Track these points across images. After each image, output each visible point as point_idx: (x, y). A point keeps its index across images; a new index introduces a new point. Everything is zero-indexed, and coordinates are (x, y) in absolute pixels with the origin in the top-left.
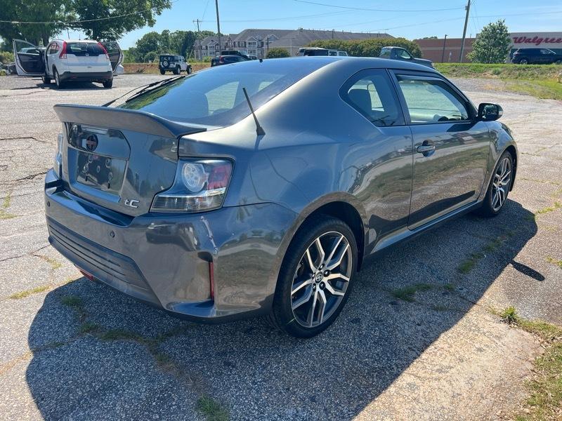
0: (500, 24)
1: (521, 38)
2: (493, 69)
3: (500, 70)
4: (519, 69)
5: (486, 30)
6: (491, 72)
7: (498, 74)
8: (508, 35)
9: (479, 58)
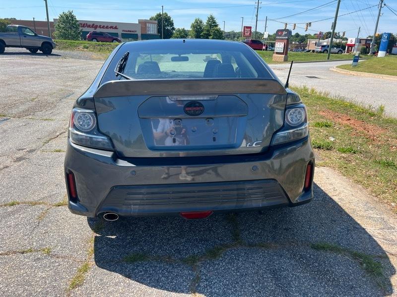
0: (70, 13)
1: (84, 24)
2: (83, 45)
3: (87, 45)
4: (99, 45)
5: (62, 17)
6: (82, 47)
7: (87, 48)
8: (78, 21)
9: (62, 36)
